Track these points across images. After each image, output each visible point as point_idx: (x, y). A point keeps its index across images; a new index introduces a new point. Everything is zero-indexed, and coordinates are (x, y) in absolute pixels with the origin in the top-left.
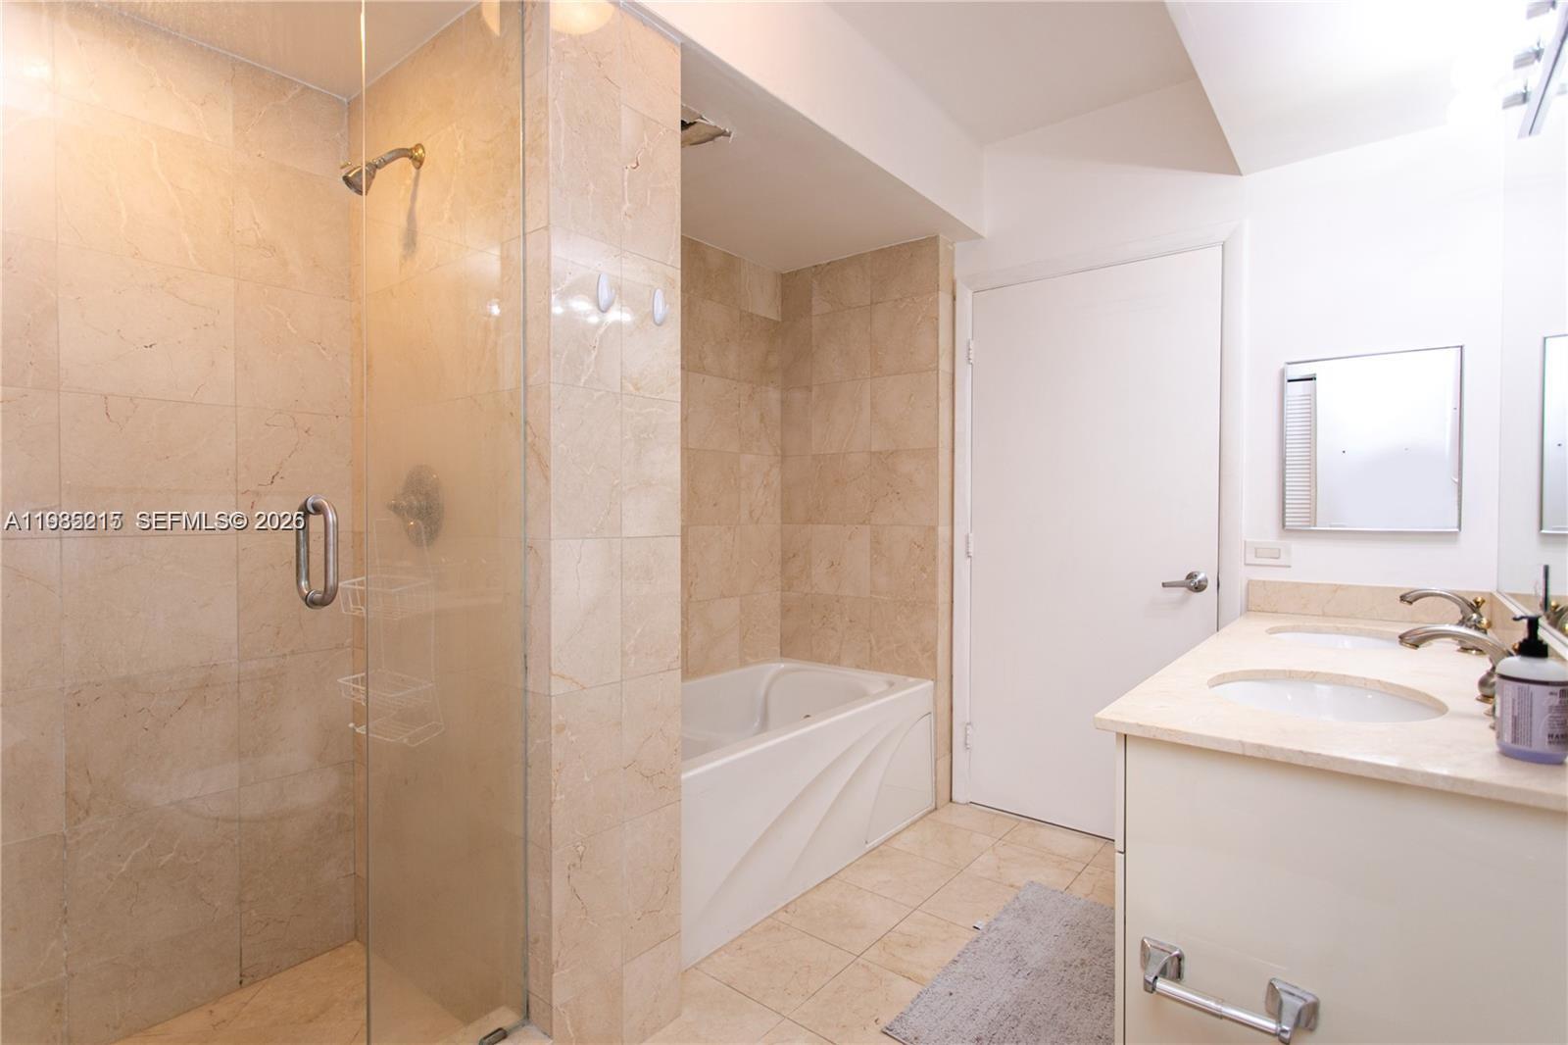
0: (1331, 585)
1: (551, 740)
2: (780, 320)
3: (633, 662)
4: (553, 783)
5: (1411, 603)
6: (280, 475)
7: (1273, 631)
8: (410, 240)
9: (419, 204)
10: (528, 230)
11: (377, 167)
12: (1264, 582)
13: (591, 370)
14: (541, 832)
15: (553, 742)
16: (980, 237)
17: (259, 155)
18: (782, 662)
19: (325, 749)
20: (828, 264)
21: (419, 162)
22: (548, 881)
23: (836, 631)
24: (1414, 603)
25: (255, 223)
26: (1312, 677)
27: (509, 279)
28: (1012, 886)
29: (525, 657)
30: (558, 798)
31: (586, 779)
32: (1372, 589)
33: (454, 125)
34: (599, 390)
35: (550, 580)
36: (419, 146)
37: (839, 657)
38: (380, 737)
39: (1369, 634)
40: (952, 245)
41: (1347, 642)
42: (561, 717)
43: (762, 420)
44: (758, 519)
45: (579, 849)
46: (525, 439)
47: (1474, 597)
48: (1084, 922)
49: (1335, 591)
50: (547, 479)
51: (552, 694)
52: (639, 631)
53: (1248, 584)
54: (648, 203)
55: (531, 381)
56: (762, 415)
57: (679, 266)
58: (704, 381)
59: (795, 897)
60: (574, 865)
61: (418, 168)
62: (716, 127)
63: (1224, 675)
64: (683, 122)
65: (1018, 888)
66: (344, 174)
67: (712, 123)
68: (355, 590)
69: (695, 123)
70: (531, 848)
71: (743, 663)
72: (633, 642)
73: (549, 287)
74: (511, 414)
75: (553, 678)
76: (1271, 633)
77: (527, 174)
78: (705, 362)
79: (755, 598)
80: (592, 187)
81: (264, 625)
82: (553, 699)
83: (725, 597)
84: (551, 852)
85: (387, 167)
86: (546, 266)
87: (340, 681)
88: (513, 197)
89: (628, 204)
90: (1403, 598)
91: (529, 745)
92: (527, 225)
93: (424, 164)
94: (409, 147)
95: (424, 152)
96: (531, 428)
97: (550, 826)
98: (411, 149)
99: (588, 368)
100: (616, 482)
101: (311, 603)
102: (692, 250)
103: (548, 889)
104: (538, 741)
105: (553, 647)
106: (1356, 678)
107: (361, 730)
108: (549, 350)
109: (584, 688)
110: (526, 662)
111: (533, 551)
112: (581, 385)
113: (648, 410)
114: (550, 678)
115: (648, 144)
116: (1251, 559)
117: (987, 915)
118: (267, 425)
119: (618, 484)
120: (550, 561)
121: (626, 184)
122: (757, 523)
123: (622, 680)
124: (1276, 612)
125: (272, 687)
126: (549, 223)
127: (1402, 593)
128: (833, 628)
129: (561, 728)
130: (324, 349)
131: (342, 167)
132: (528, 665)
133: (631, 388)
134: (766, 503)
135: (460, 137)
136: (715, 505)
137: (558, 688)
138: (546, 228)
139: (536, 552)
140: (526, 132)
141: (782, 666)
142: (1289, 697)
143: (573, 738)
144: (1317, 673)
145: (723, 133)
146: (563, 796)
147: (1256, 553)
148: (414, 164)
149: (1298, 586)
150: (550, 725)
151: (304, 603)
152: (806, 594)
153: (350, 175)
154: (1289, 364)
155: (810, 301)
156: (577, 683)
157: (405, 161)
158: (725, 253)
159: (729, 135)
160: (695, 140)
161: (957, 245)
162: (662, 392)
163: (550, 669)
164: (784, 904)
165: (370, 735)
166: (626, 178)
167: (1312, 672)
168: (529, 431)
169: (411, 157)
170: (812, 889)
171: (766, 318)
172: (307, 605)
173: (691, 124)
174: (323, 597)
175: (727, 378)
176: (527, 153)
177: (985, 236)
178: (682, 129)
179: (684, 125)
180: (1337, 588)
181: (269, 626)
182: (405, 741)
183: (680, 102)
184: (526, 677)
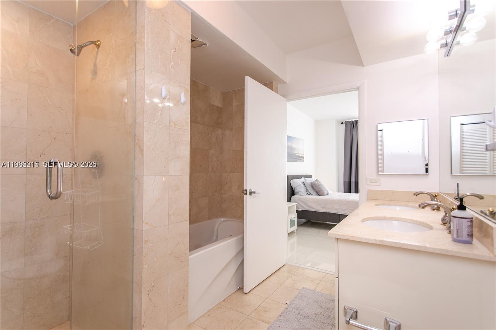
0: (392, 191)
1: (142, 246)
2: (222, 107)
3: (172, 218)
4: (143, 261)
5: (417, 196)
6: (44, 154)
7: (376, 205)
8: (95, 73)
9: (98, 61)
10: (137, 70)
11: (83, 47)
12: (373, 190)
13: (159, 118)
14: (138, 279)
15: (143, 247)
16: (286, 83)
17: (39, 41)
18: (222, 218)
19: (59, 252)
20: (238, 90)
21: (98, 46)
22: (141, 296)
23: (240, 208)
24: (418, 196)
25: (37, 64)
26: (391, 219)
27: (130, 86)
28: (298, 289)
29: (134, 217)
30: (145, 266)
31: (155, 259)
32: (404, 192)
33: (111, 34)
34: (162, 125)
35: (143, 190)
36: (98, 41)
37: (241, 216)
38: (78, 247)
39: (405, 206)
40: (277, 85)
41: (398, 208)
42: (146, 238)
43: (216, 139)
44: (215, 171)
45: (152, 284)
46: (135, 141)
47: (435, 194)
48: (321, 300)
49: (394, 193)
50: (143, 155)
51: (143, 230)
52: (175, 207)
53: (368, 191)
54: (179, 63)
55: (137, 121)
56: (216, 137)
57: (190, 85)
58: (197, 126)
59: (227, 296)
60: (150, 290)
61: (98, 48)
62: (202, 42)
63: (365, 219)
64: (191, 40)
65: (299, 290)
66: (70, 48)
67: (201, 40)
68: (71, 194)
69: (195, 40)
70: (134, 285)
71: (210, 219)
72: (172, 211)
73: (144, 89)
74: (130, 132)
75: (143, 224)
76: (376, 206)
77: (137, 51)
78: (198, 120)
79: (214, 197)
80: (160, 56)
81: (36, 207)
82: (144, 231)
83: (204, 197)
84: (142, 286)
85: (87, 47)
86: (143, 82)
87: (64, 227)
88: (132, 58)
89: (172, 63)
90: (414, 194)
91: (135, 248)
92: (137, 68)
93: (100, 47)
94: (95, 41)
95: (100, 42)
96: (137, 137)
97: (142, 276)
98: (96, 42)
99: (158, 117)
100: (167, 156)
101: (52, 198)
102: (194, 83)
103: (141, 299)
104: (138, 247)
105: (144, 213)
106: (404, 219)
107: (71, 245)
108: (144, 111)
109: (155, 227)
110: (134, 219)
111: (137, 180)
112: (155, 123)
113: (178, 132)
114: (142, 224)
115: (180, 44)
116: (369, 183)
117: (290, 299)
118: (39, 136)
119: (168, 157)
120: (143, 183)
121: (172, 56)
122: (214, 172)
123: (168, 225)
124: (376, 200)
125: (38, 230)
126: (144, 67)
127: (414, 193)
128: (239, 207)
129: (146, 242)
130: (62, 110)
131: (70, 46)
132: (135, 220)
133: (173, 125)
134: (217, 166)
135: (113, 38)
136: (201, 167)
137: (145, 227)
138: (144, 69)
139: (138, 180)
140: (137, 37)
141: (223, 219)
142: (385, 225)
143: (151, 245)
144: (392, 217)
145: (205, 44)
146: (147, 266)
147: (370, 181)
148: (96, 47)
149: (382, 191)
150: (142, 241)
151: (49, 198)
152: (231, 196)
153: (73, 49)
154: (379, 123)
155: (232, 101)
156: (152, 226)
157: (93, 45)
158: (205, 85)
159: (207, 45)
160: (195, 46)
161: (278, 85)
162: (183, 127)
163: (143, 221)
164: (223, 300)
165: (74, 246)
166: (172, 53)
167: (391, 217)
168: (136, 138)
169: (95, 44)
170: (233, 294)
171: (217, 106)
172: (50, 199)
173: (194, 41)
174: (56, 196)
175: (205, 125)
176: (137, 44)
177: (287, 82)
178: (191, 42)
179: (192, 41)
180: (394, 192)
181: (38, 208)
182: (89, 248)
183: (190, 33)
184: (134, 224)
